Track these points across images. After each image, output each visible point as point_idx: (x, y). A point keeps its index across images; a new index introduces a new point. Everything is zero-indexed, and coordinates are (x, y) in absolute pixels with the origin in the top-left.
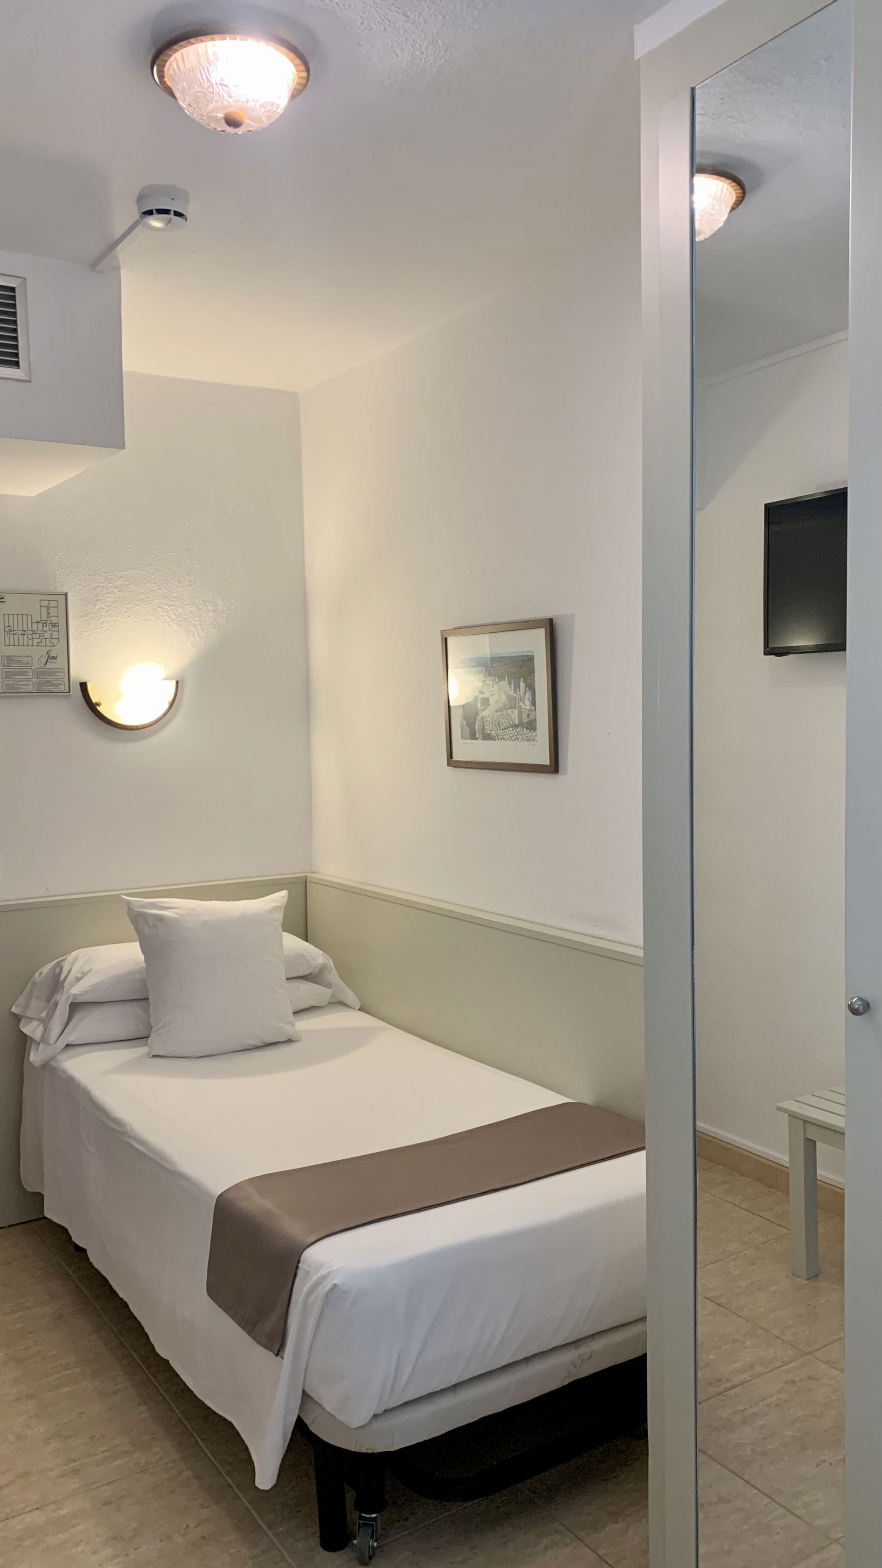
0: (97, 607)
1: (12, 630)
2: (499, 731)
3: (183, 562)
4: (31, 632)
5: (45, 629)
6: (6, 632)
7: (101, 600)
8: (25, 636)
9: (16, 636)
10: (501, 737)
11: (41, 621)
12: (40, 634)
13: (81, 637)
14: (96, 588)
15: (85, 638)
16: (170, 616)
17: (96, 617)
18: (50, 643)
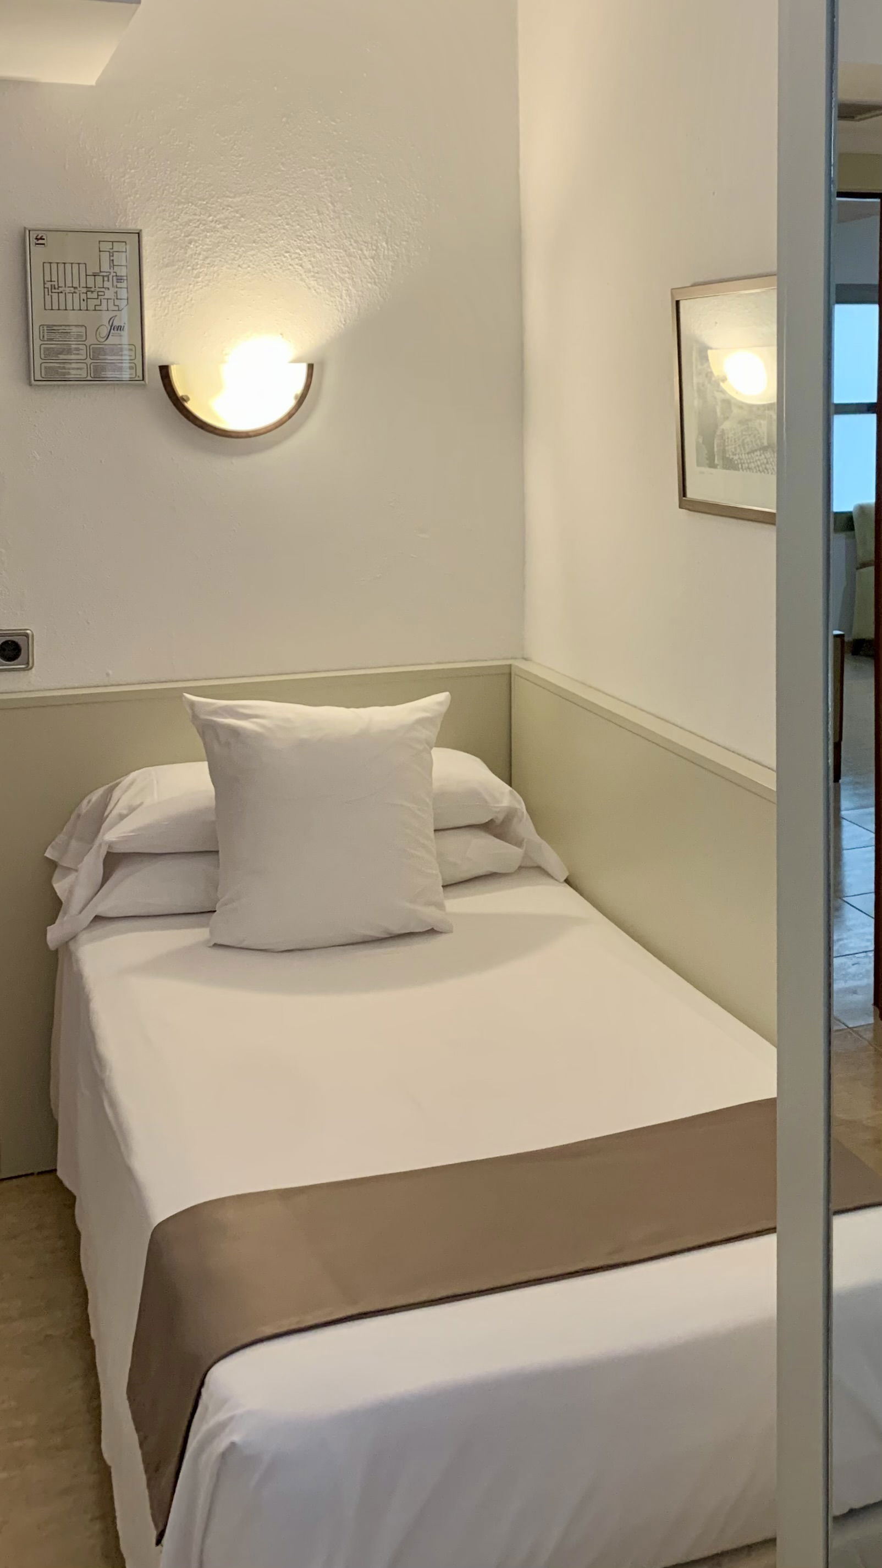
0: (190, 252)
1: (56, 287)
2: (743, 455)
3: (326, 182)
4: (85, 290)
5: (107, 284)
6: (46, 290)
7: (196, 241)
8: (76, 296)
9: (62, 296)
10: (747, 465)
11: (100, 272)
12: (98, 292)
13: (164, 298)
14: (187, 223)
15: (170, 299)
16: (304, 264)
17: (188, 266)
18: (114, 305)
